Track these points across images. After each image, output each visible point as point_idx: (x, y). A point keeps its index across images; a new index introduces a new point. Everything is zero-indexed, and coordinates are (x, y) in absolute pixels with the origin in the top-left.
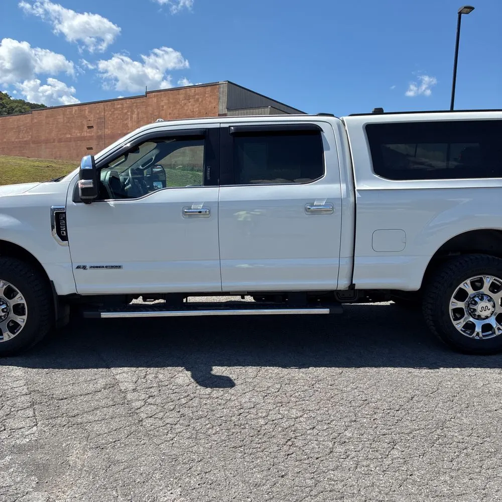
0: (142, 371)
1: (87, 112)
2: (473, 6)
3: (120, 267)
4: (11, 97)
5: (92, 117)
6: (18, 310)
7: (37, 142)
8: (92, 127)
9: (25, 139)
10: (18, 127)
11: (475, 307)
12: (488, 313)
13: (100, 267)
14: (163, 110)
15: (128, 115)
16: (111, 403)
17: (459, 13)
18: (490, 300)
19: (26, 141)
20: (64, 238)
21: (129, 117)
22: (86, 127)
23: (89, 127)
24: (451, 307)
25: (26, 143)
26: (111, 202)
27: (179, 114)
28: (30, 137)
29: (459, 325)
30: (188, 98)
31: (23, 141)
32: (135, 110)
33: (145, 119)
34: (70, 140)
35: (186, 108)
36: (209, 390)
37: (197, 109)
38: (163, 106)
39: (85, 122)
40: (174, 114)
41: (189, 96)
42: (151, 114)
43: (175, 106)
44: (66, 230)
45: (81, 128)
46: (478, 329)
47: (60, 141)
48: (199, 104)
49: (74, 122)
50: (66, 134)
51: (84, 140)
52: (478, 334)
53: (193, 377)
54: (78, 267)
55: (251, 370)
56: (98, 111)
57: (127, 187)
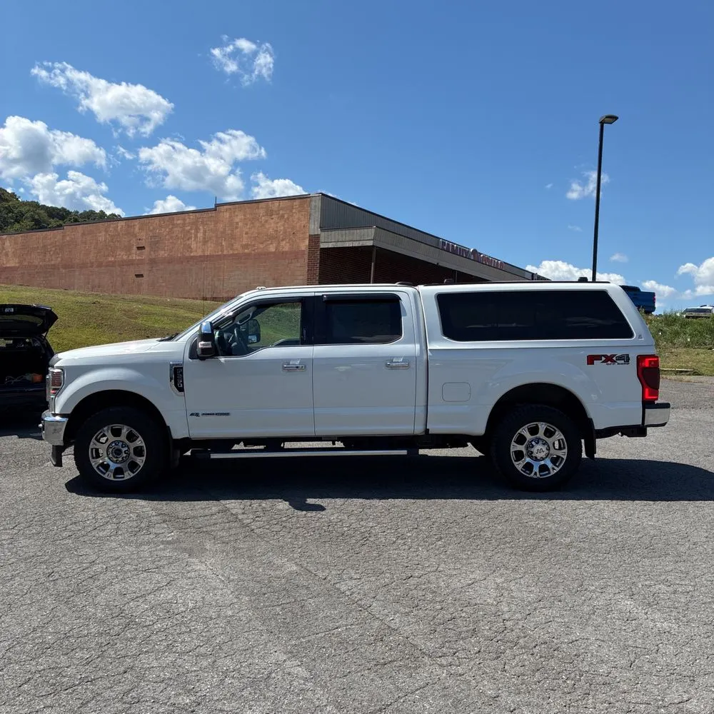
0: (247, 502)
1: (137, 230)
2: (617, 115)
3: (228, 414)
4: (19, 197)
5: (143, 235)
6: (138, 451)
7: (69, 266)
8: (143, 248)
9: (53, 263)
10: (44, 246)
11: (532, 450)
12: (543, 455)
13: (211, 414)
14: (237, 228)
15: (191, 234)
16: (227, 521)
17: (601, 122)
18: (545, 443)
19: (54, 265)
20: (181, 390)
21: (193, 236)
22: (135, 248)
23: (139, 248)
24: (512, 449)
25: (54, 267)
26: (222, 359)
27: (258, 234)
28: (59, 259)
29: (519, 466)
30: (270, 213)
31: (49, 265)
32: (201, 228)
33: (214, 239)
34: (113, 264)
35: (267, 226)
36: (304, 512)
37: (282, 228)
38: (237, 223)
39: (134, 241)
40: (252, 234)
41: (272, 211)
42: (222, 233)
43: (253, 223)
44: (183, 383)
45: (128, 249)
46: (536, 469)
47: (100, 265)
48: (285, 221)
49: (118, 241)
50: (108, 256)
51: (132, 264)
52: (536, 474)
53: (290, 505)
54: (192, 415)
55: (339, 501)
56: (151, 228)
57: (233, 345)
